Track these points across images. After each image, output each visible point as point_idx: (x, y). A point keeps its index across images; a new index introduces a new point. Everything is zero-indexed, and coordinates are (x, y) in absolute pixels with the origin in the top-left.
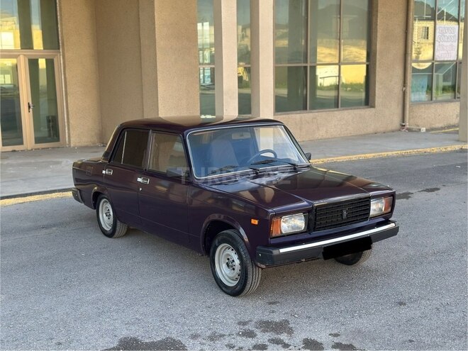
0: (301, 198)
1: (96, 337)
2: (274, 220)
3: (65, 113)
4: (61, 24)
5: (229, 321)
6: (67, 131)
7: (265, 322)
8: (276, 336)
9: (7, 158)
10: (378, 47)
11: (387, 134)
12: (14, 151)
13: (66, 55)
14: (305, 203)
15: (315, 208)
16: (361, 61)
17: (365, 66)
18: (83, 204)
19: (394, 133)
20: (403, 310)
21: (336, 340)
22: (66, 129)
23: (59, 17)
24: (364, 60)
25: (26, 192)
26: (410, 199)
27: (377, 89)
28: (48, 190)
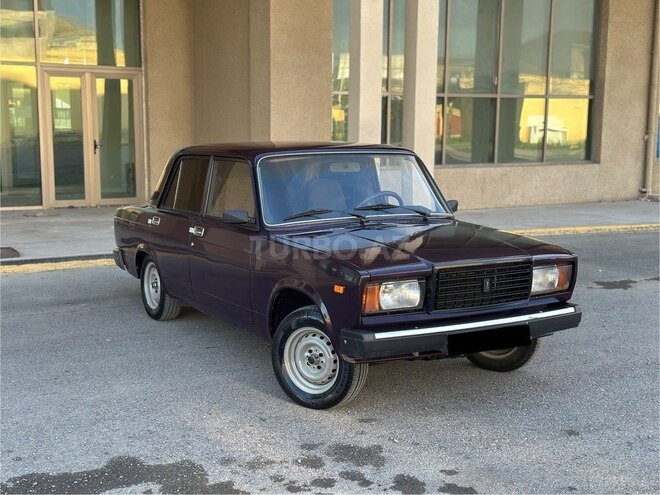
0: (419, 258)
1: (77, 453)
2: (369, 287)
3: (145, 156)
4: (145, 31)
5: (289, 443)
6: (146, 183)
7: (344, 448)
8: (355, 468)
9: (57, 215)
10: (607, 73)
11: (616, 203)
12: (72, 207)
13: (150, 74)
14: (424, 265)
15: (436, 272)
16: (581, 93)
17: (587, 101)
18: (126, 271)
19: (627, 203)
20: (573, 443)
21: (449, 480)
22: (146, 179)
23: (142, 21)
24: (586, 92)
25: (59, 256)
26: (629, 289)
27: (603, 136)
28: (94, 254)
